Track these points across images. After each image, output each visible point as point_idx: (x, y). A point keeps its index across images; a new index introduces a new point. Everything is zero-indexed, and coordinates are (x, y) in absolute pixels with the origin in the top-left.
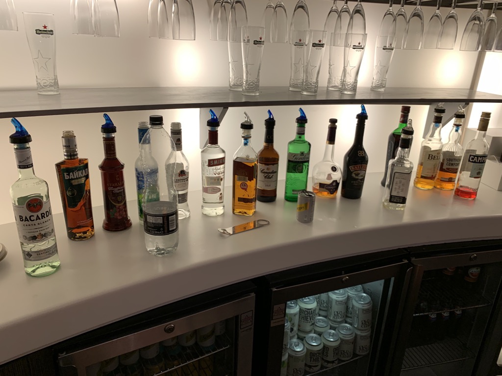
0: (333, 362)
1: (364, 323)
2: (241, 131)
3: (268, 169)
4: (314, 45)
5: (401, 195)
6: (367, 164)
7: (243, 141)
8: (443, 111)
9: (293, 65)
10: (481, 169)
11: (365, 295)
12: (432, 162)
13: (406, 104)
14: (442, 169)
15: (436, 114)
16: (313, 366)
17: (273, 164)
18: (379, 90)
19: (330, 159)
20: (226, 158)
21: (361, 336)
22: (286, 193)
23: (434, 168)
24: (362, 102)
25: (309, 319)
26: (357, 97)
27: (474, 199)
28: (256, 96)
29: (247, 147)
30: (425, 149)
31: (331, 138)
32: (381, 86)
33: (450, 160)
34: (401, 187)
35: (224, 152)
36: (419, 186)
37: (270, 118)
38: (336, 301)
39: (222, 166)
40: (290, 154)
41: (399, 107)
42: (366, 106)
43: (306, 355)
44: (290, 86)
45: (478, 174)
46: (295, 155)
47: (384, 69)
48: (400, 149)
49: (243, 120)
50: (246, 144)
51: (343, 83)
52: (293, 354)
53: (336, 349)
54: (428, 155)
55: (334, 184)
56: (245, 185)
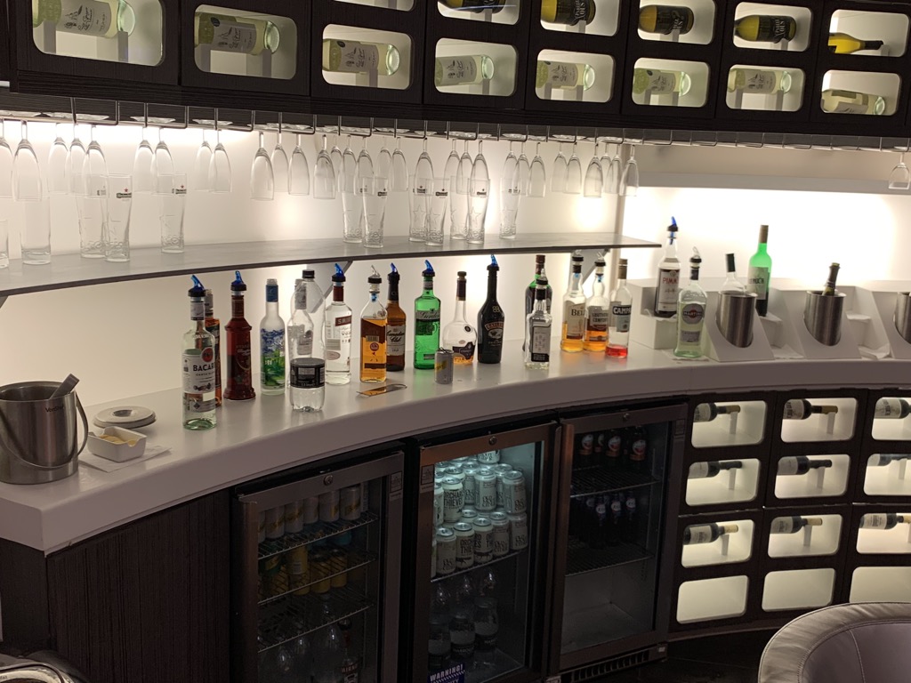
0: (487, 554)
1: (518, 504)
2: (370, 285)
3: (395, 330)
4: (438, 194)
5: (543, 352)
6: (503, 321)
7: (370, 296)
8: (580, 259)
9: (413, 214)
10: (628, 321)
11: (515, 472)
12: (577, 318)
13: (541, 253)
14: (590, 328)
15: (574, 263)
16: (466, 559)
17: (401, 325)
18: (509, 238)
19: (462, 319)
20: (353, 318)
21: (517, 523)
22: (415, 360)
23: (580, 325)
24: (492, 252)
25: (455, 504)
26: (486, 247)
27: (626, 358)
28: (381, 248)
29: (375, 303)
30: (568, 304)
31: (462, 294)
32: (512, 232)
33: (596, 315)
34: (542, 343)
35: (350, 310)
36: (567, 349)
37: (393, 272)
38: (484, 483)
39: (349, 325)
40: (418, 313)
41: (533, 257)
42: (496, 256)
43: (456, 541)
44: (411, 236)
45: (625, 328)
46: (425, 313)
47: (513, 215)
48: (536, 301)
49: (371, 274)
50: (374, 300)
51: (469, 231)
52: (442, 540)
53: (490, 536)
54: (573, 311)
55: (470, 347)
56: (376, 346)
